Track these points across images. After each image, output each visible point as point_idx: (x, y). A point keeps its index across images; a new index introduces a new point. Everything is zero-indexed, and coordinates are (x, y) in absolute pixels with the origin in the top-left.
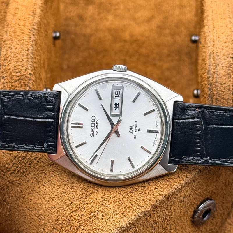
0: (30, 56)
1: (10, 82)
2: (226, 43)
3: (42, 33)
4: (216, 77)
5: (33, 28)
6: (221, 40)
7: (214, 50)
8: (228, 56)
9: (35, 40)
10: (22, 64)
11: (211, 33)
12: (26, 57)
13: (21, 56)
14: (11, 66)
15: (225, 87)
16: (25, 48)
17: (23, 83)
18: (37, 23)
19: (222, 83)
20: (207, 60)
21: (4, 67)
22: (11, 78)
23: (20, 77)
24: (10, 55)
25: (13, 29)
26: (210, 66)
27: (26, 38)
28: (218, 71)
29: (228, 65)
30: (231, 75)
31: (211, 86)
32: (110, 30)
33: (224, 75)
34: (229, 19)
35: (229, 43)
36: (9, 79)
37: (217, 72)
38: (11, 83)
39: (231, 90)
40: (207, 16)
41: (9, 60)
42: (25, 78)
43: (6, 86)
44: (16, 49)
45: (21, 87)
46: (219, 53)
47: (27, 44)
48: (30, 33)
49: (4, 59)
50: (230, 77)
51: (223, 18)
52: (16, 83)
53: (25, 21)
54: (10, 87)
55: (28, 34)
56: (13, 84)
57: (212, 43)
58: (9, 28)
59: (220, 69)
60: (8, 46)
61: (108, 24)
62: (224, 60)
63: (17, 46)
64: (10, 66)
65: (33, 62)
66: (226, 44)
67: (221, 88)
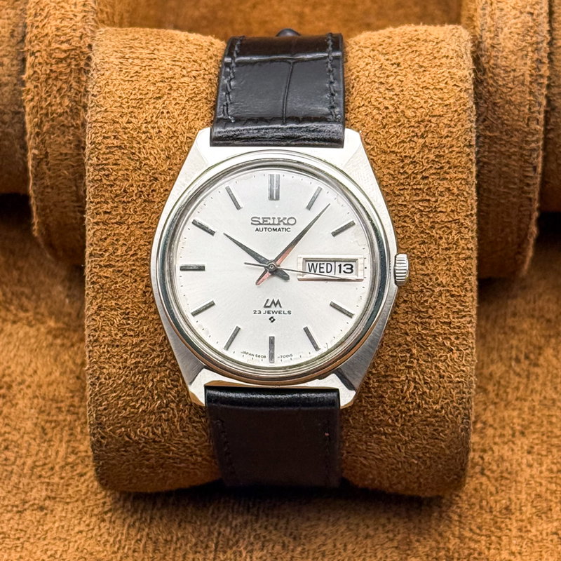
0: (90, 8)
1: (46, 62)
4: (496, 56)
8: (522, 10)
10: (74, 25)
12: (82, 8)
13: (70, 7)
14: (51, 29)
15: (514, 77)
19: (509, 70)
20: (477, 19)
21: (35, 31)
22: (50, 55)
23: (68, 53)
24: (48, 4)
26: (484, 32)
28: (500, 44)
29: (523, 29)
30: (527, 51)
31: (484, 74)
33: (512, 52)
36: (46, 56)
37: (498, 44)
38: (49, 66)
39: (528, 84)
41: (44, 14)
42: (81, 54)
43: (39, 71)
45: (70, 76)
46: (504, 3)
49: (34, 12)
50: (527, 55)
52: (60, 65)
54: (46, 74)
56: (54, 68)
59: (504, 39)
62: (515, 19)
64: (47, 27)
65: (97, 19)
67: (505, 80)
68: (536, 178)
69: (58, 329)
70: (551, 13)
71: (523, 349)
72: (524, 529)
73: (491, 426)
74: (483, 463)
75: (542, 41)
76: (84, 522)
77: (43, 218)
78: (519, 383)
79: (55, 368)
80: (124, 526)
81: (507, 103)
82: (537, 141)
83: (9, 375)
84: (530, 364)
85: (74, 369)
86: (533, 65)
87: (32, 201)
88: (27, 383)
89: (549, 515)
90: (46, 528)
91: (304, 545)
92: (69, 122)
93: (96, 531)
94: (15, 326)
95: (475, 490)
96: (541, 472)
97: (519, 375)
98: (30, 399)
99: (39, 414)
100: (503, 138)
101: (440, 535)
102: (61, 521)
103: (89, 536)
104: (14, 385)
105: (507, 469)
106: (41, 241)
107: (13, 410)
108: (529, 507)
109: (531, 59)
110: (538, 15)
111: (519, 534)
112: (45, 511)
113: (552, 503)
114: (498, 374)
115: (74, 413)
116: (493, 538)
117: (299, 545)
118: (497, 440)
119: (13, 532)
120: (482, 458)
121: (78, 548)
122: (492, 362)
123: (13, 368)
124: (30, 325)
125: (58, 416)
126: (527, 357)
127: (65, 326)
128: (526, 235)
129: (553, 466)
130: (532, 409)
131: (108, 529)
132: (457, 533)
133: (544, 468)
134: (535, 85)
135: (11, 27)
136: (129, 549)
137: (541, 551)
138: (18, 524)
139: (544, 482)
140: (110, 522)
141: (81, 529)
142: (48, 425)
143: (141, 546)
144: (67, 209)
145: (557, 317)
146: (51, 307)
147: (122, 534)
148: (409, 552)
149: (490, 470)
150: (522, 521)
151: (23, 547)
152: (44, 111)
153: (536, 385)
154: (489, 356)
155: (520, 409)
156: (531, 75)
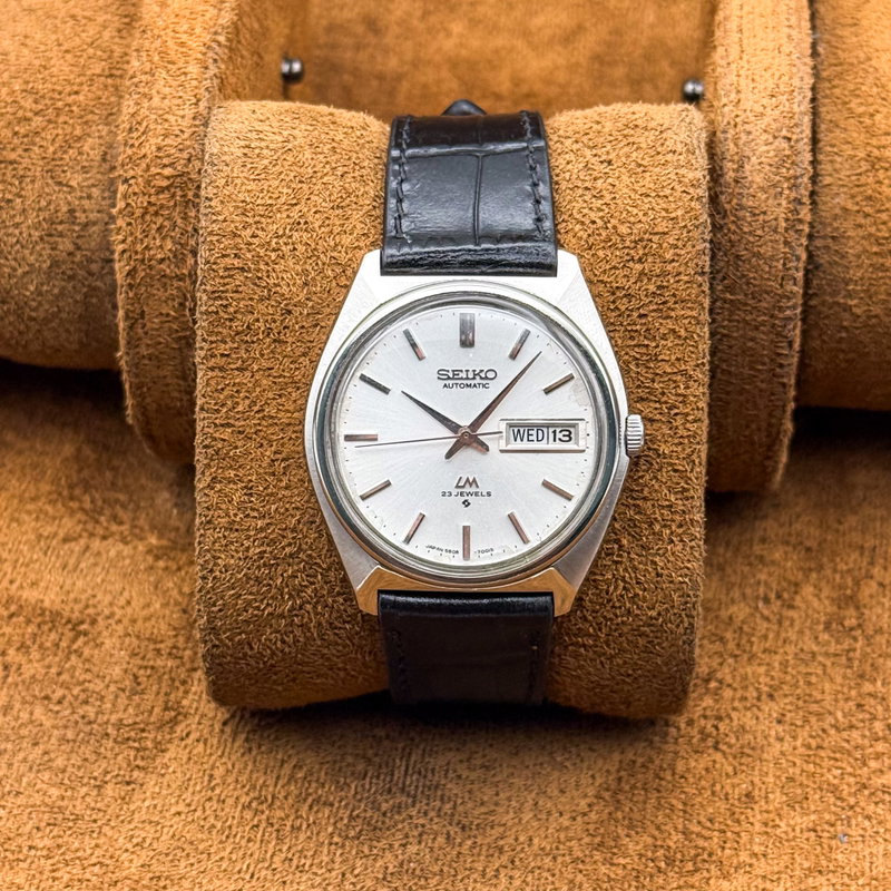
1: (143, 192)
2: (773, 96)
3: (242, 57)
4: (741, 194)
5: (214, 41)
6: (762, 87)
7: (737, 116)
8: (776, 134)
9: (218, 75)
10: (180, 144)
11: (733, 66)
12: (192, 121)
13: (177, 121)
14: (149, 149)
15: (764, 222)
16: (188, 96)
17: (182, 197)
18: (228, 27)
19: (757, 212)
21: (129, 152)
22: (148, 183)
23: (172, 180)
24: (147, 116)
25: (158, 43)
27: (194, 69)
28: (746, 178)
29: (777, 159)
30: (782, 188)
31: (724, 218)
32: (454, 64)
33: (762, 189)
34: (787, 30)
35: (781, 97)
36: (142, 184)
37: (743, 178)
38: (146, 197)
39: (783, 231)
40: (725, 19)
41: (142, 130)
42: (188, 182)
43: (134, 204)
44: (164, 98)
45: (174, 210)
46: (752, 125)
47: (196, 87)
48: (204, 54)
49: (128, 127)
50: (781, 193)
51: (771, 26)
52: (161, 196)
53: (193, 22)
54: (143, 208)
55: (200, 56)
56: (153, 199)
57: (733, 96)
58: (147, 38)
59: (751, 172)
60: (141, 90)
61: (449, 45)
62: (766, 145)
63: (167, 90)
64: (144, 147)
66: (774, 99)
67: (751, 226)
68: (793, 356)
69: (162, 547)
70: (815, 140)
71: (774, 586)
72: (771, 824)
73: (729, 686)
74: (718, 734)
75: (802, 175)
76: (184, 800)
77: (140, 399)
78: (767, 629)
79: (154, 598)
80: (236, 807)
81: (754, 256)
82: (794, 307)
83: (95, 606)
84: (783, 606)
85: (180, 600)
86: (790, 206)
87: (125, 376)
88: (117, 617)
89: (805, 806)
90: (132, 807)
91: (475, 837)
92: (171, 271)
93: (199, 813)
94: (105, 543)
95: (707, 770)
96: (795, 749)
97: (767, 619)
98: (120, 637)
99: (130, 658)
100: (749, 302)
101: (658, 828)
102: (153, 798)
103: (190, 819)
104: (99, 619)
105: (749, 743)
106: (137, 431)
107: (96, 652)
108: (778, 794)
109: (788, 198)
110: (797, 141)
111: (765, 829)
112: (133, 786)
113: (808, 790)
114: (741, 618)
115: (176, 657)
116: (729, 834)
117: (469, 837)
118: (736, 704)
119: (88, 812)
120: (717, 728)
121: (174, 835)
122: (733, 601)
123: (99, 597)
124: (124, 541)
125: (155, 660)
126: (779, 596)
127: (170, 544)
128: (778, 433)
129: (810, 740)
130: (784, 664)
131: (215, 811)
132: (680, 827)
133: (799, 743)
134: (792, 233)
135: (103, 148)
136: (243, 837)
137: (793, 854)
138: (96, 802)
139: (798, 762)
140: (218, 801)
141: (179, 810)
142: (142, 672)
143: (259, 836)
144: (171, 387)
145: (820, 544)
146: (154, 518)
147: (233, 817)
148: (615, 850)
149: (726, 743)
150: (767, 812)
151: (100, 832)
152: (139, 257)
153: (790, 634)
154: (727, 594)
155: (768, 664)
156: (787, 220)
